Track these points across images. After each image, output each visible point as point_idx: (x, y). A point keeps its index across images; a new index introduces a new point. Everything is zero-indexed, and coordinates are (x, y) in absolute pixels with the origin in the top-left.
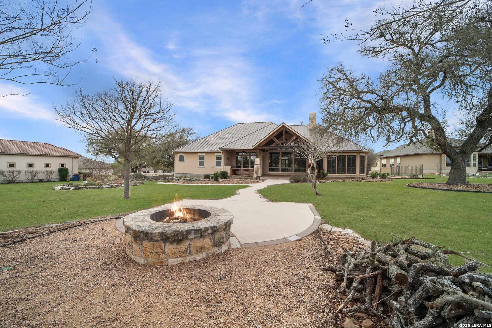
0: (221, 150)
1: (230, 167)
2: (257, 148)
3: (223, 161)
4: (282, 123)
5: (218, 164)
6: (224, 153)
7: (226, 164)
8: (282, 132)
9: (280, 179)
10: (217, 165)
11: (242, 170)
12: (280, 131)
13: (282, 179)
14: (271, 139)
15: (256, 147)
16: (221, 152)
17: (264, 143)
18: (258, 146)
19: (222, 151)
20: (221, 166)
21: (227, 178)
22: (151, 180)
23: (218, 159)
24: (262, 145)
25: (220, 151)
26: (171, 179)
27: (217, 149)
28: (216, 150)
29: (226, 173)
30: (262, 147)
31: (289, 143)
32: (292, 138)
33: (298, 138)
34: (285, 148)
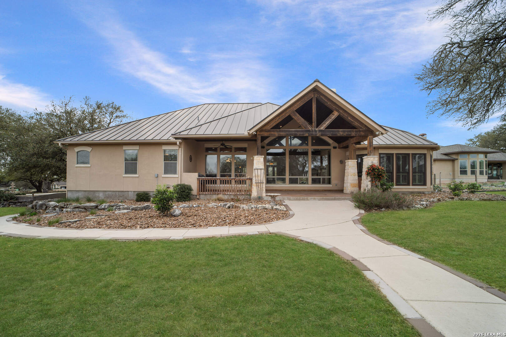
0: (176, 138)
1: (196, 175)
2: (258, 133)
3: (180, 163)
4: (315, 81)
5: (170, 168)
6: (182, 146)
7: (188, 170)
8: (310, 101)
9: (311, 199)
10: (166, 172)
11: (218, 181)
12: (307, 99)
13: (314, 199)
14: (287, 115)
15: (256, 131)
16: (175, 144)
17: (274, 124)
18: (261, 130)
19: (178, 142)
20: (175, 173)
21: (190, 200)
22: (24, 206)
23: (170, 159)
24: (268, 127)
25: (174, 140)
26: (41, 206)
27: (167, 136)
28: (165, 138)
29: (189, 189)
30: (269, 131)
31: (326, 124)
32: (333, 114)
33: (344, 115)
34: (317, 135)
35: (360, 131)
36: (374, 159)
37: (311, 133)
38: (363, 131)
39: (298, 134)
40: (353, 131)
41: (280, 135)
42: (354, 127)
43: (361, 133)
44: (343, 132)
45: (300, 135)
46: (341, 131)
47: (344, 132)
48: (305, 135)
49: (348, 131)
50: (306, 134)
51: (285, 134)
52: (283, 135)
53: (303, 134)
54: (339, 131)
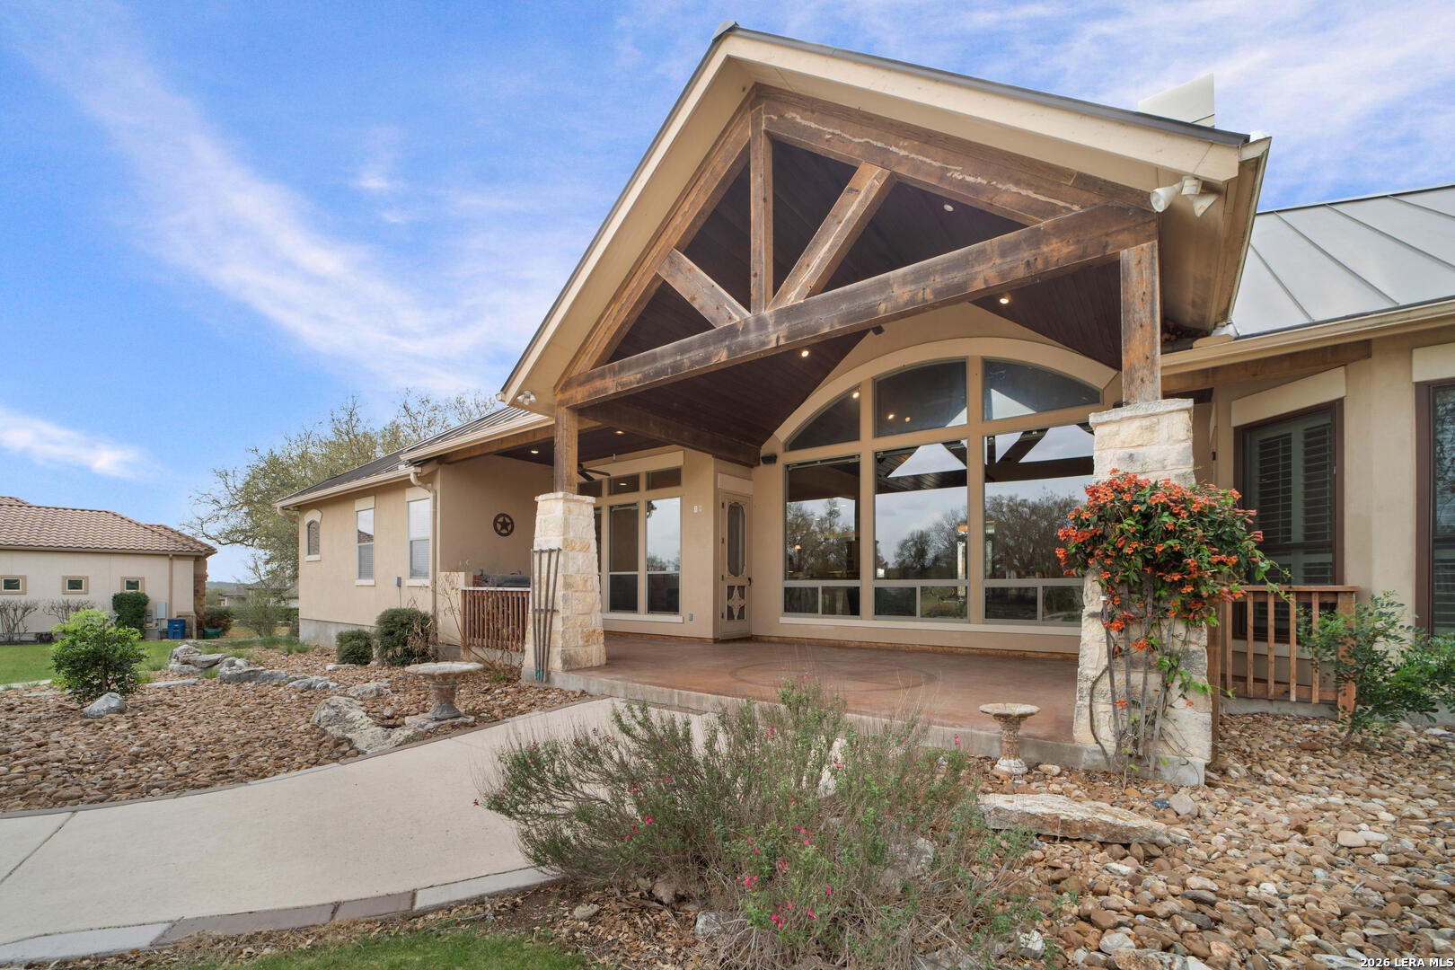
6: (437, 486)
12: (721, 167)
19: (412, 473)
30: (589, 378)
31: (816, 262)
32: (851, 190)
33: (918, 167)
34: (770, 342)
35: (1037, 238)
36: (1150, 429)
37: (740, 339)
38: (1059, 231)
39: (686, 362)
40: (982, 252)
41: (623, 385)
42: (995, 224)
43: (1045, 249)
44: (914, 281)
45: (693, 363)
46: (904, 281)
47: (919, 277)
48: (714, 361)
49: (949, 268)
50: (717, 354)
51: (639, 376)
52: (631, 383)
53: (707, 359)
54: (886, 285)
